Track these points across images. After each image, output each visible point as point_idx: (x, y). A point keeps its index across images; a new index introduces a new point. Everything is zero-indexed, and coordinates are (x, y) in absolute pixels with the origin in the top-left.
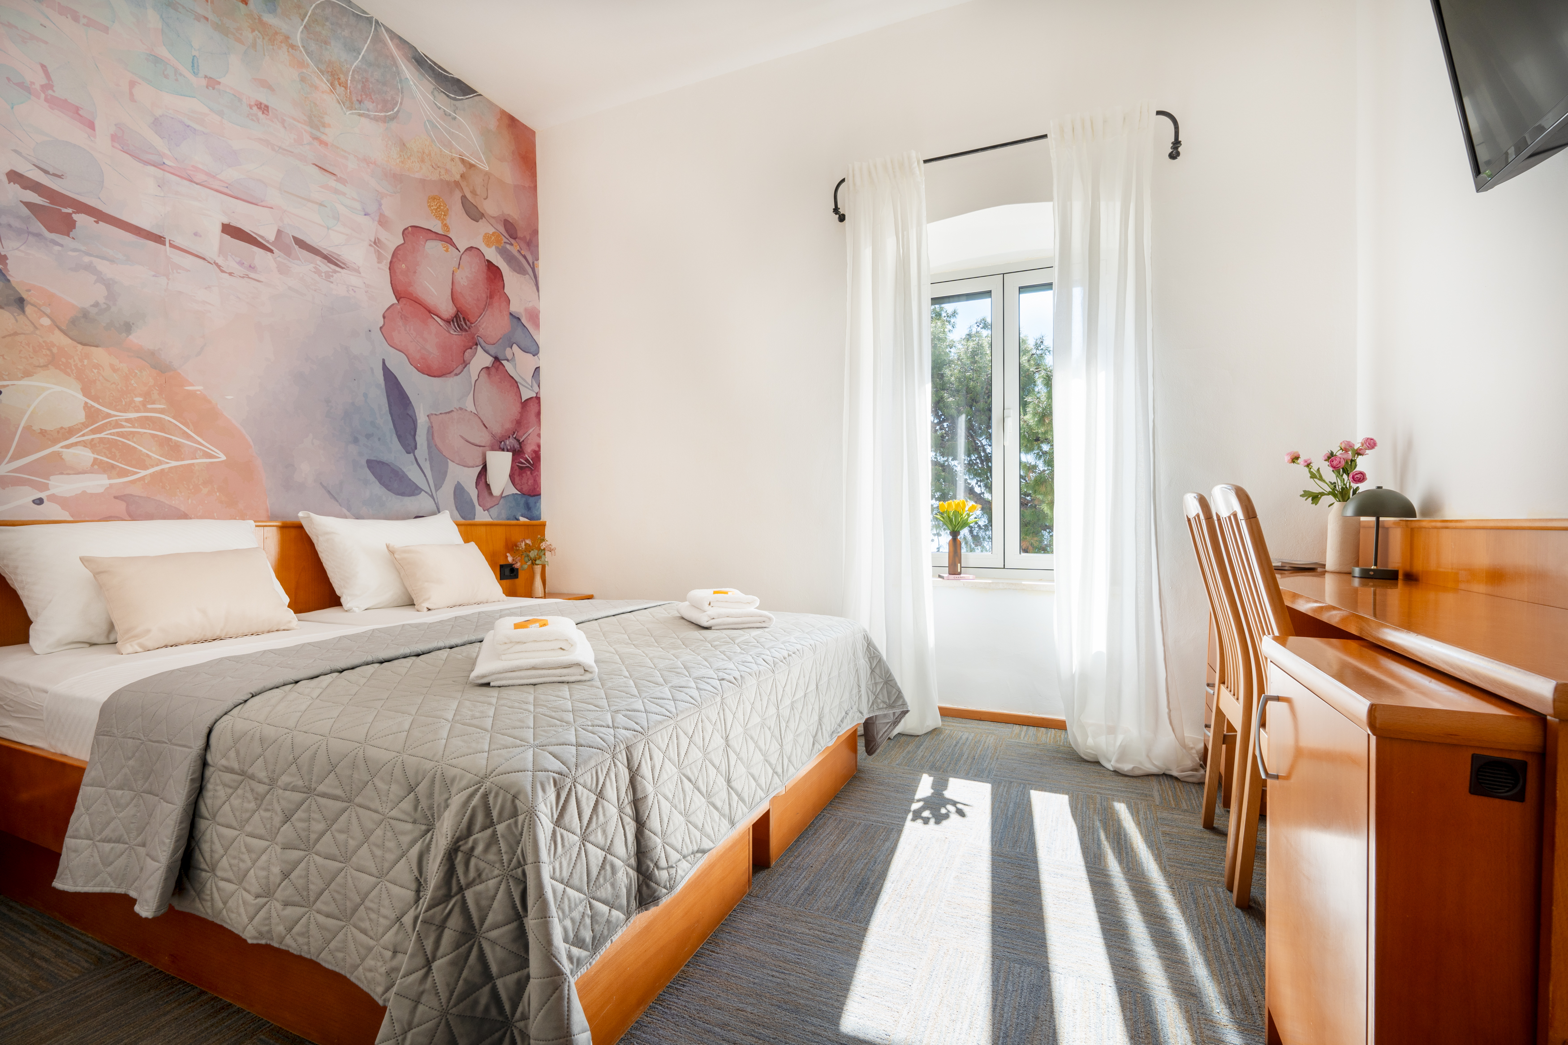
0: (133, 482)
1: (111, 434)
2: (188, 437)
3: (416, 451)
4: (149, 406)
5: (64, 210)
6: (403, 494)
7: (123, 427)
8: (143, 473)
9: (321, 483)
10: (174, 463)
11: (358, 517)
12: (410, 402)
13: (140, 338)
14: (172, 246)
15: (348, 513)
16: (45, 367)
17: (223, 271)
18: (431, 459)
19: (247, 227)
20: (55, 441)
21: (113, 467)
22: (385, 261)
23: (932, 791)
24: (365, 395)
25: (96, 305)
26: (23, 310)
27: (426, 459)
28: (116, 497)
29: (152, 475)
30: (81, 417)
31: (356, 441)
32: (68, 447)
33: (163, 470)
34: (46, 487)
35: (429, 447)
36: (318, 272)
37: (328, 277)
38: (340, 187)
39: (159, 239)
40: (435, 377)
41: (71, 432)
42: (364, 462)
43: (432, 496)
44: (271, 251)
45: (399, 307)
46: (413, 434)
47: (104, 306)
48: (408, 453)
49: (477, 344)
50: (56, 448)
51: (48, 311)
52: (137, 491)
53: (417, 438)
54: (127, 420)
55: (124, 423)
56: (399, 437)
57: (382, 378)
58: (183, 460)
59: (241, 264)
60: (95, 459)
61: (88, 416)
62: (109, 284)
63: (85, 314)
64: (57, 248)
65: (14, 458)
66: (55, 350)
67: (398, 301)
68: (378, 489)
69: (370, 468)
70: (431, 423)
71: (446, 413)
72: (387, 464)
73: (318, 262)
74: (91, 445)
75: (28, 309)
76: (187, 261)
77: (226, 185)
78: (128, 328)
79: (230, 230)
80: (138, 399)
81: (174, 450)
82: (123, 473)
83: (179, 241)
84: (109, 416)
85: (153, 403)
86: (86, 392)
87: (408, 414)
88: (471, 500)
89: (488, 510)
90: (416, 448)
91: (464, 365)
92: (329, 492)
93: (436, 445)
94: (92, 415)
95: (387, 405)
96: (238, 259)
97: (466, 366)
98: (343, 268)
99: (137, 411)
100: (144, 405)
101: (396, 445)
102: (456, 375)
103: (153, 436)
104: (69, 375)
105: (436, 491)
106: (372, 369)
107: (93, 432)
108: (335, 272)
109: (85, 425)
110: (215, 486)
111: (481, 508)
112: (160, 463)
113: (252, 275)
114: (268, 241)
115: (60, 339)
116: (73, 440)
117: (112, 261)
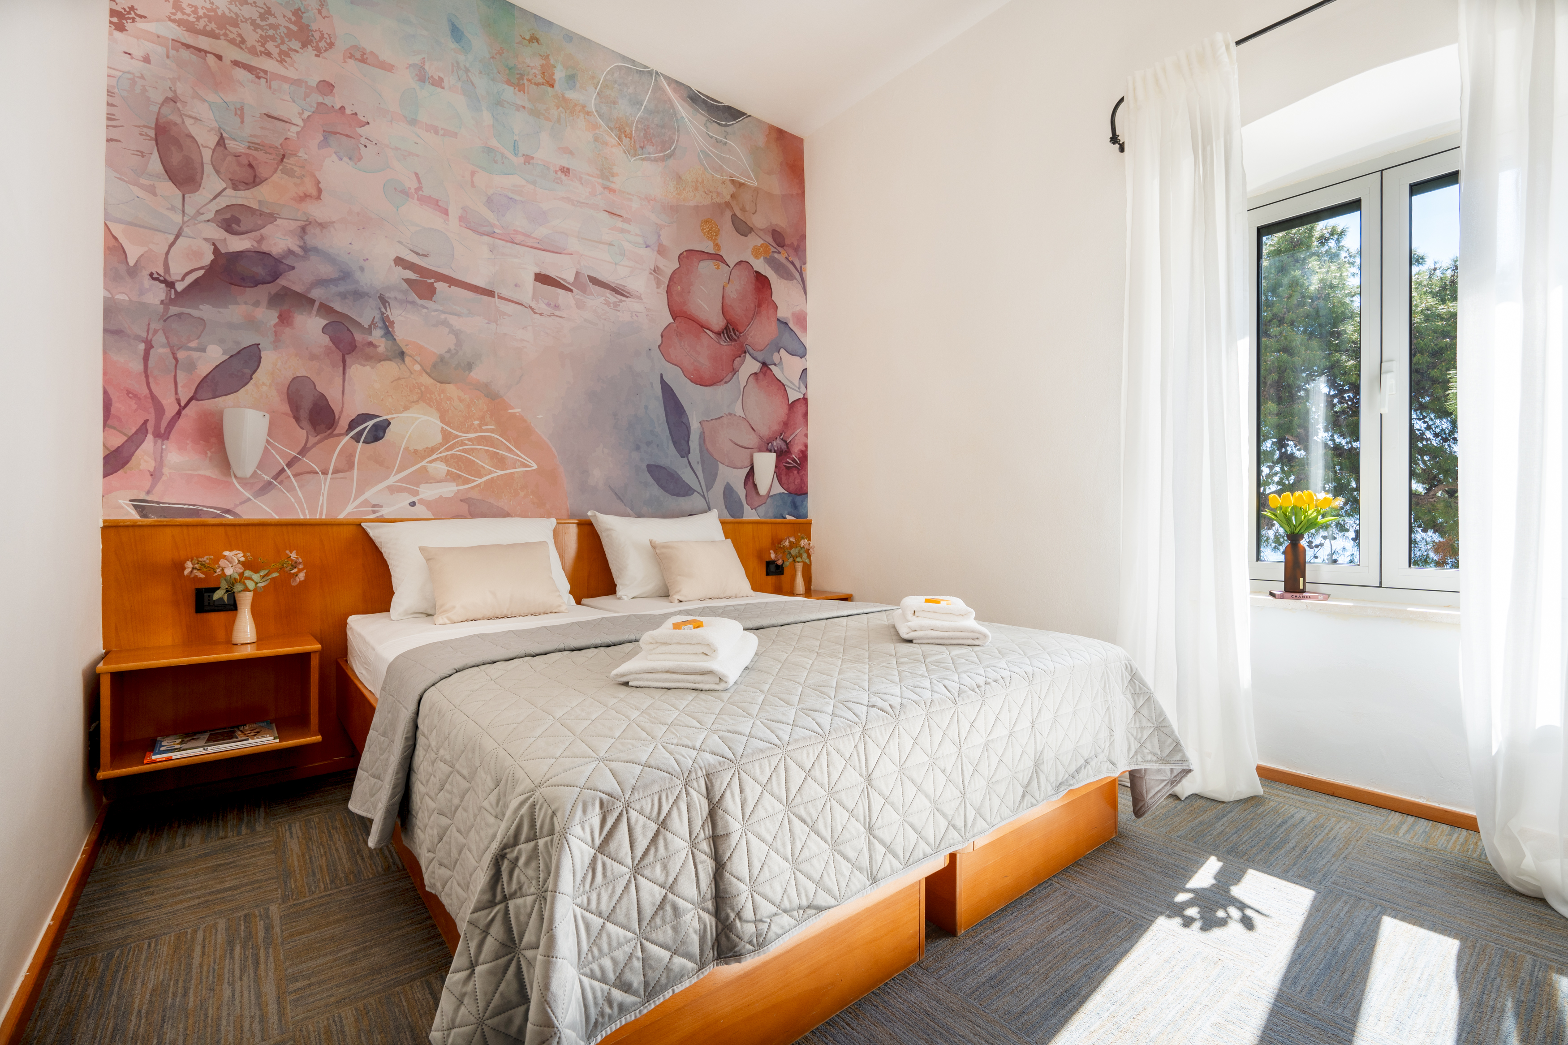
0: (473, 488)
1: (458, 451)
2: (510, 451)
3: (690, 456)
4: (484, 428)
5: (429, 281)
6: (678, 495)
7: (466, 445)
8: (480, 481)
9: (610, 486)
10: (500, 473)
11: (639, 515)
12: (685, 411)
13: (479, 374)
14: (500, 297)
15: (631, 512)
16: (417, 402)
17: (535, 313)
18: (703, 462)
19: (553, 274)
20: (423, 458)
21: (460, 476)
22: (663, 286)
23: (1213, 882)
24: (646, 407)
25: (449, 351)
26: (403, 360)
27: (698, 463)
28: (461, 500)
29: (486, 482)
30: (439, 438)
31: (638, 448)
32: (431, 462)
33: (493, 478)
34: (416, 493)
35: (701, 451)
36: (607, 303)
37: (616, 306)
38: (626, 226)
39: (490, 293)
40: (706, 386)
41: (432, 450)
42: (644, 467)
43: (704, 496)
44: (571, 291)
45: (675, 325)
46: (686, 439)
47: (454, 351)
48: (682, 457)
49: (745, 352)
50: (423, 463)
51: (418, 359)
52: (475, 495)
53: (691, 443)
54: (469, 440)
55: (467, 442)
56: (675, 443)
57: (660, 390)
58: (506, 469)
59: (548, 305)
60: (448, 471)
61: (443, 438)
62: (457, 334)
63: (442, 359)
64: (425, 311)
65: (398, 472)
66: (423, 389)
67: (674, 320)
68: (656, 490)
69: (649, 471)
70: (703, 429)
71: (716, 419)
72: (664, 468)
73: (608, 295)
74: (445, 460)
75: (407, 359)
76: (510, 308)
77: (538, 241)
78: (469, 367)
79: (542, 279)
80: (476, 422)
81: (500, 462)
82: (466, 481)
83: (505, 293)
84: (457, 436)
85: (486, 425)
86: (442, 420)
87: (682, 422)
88: (740, 499)
89: (755, 509)
90: (689, 453)
91: (733, 373)
92: (616, 494)
93: (707, 449)
94: (446, 436)
95: (664, 415)
96: (546, 301)
97: (735, 374)
98: (627, 297)
99: (476, 432)
100: (480, 427)
101: (672, 450)
102: (726, 383)
103: (486, 451)
104: (432, 407)
105: (707, 491)
106: (652, 384)
107: (447, 449)
108: (621, 301)
109: (442, 445)
110: (529, 490)
111: (749, 507)
112: (491, 472)
113: (557, 313)
114: (568, 283)
115: (426, 380)
116: (434, 456)
117: (459, 315)
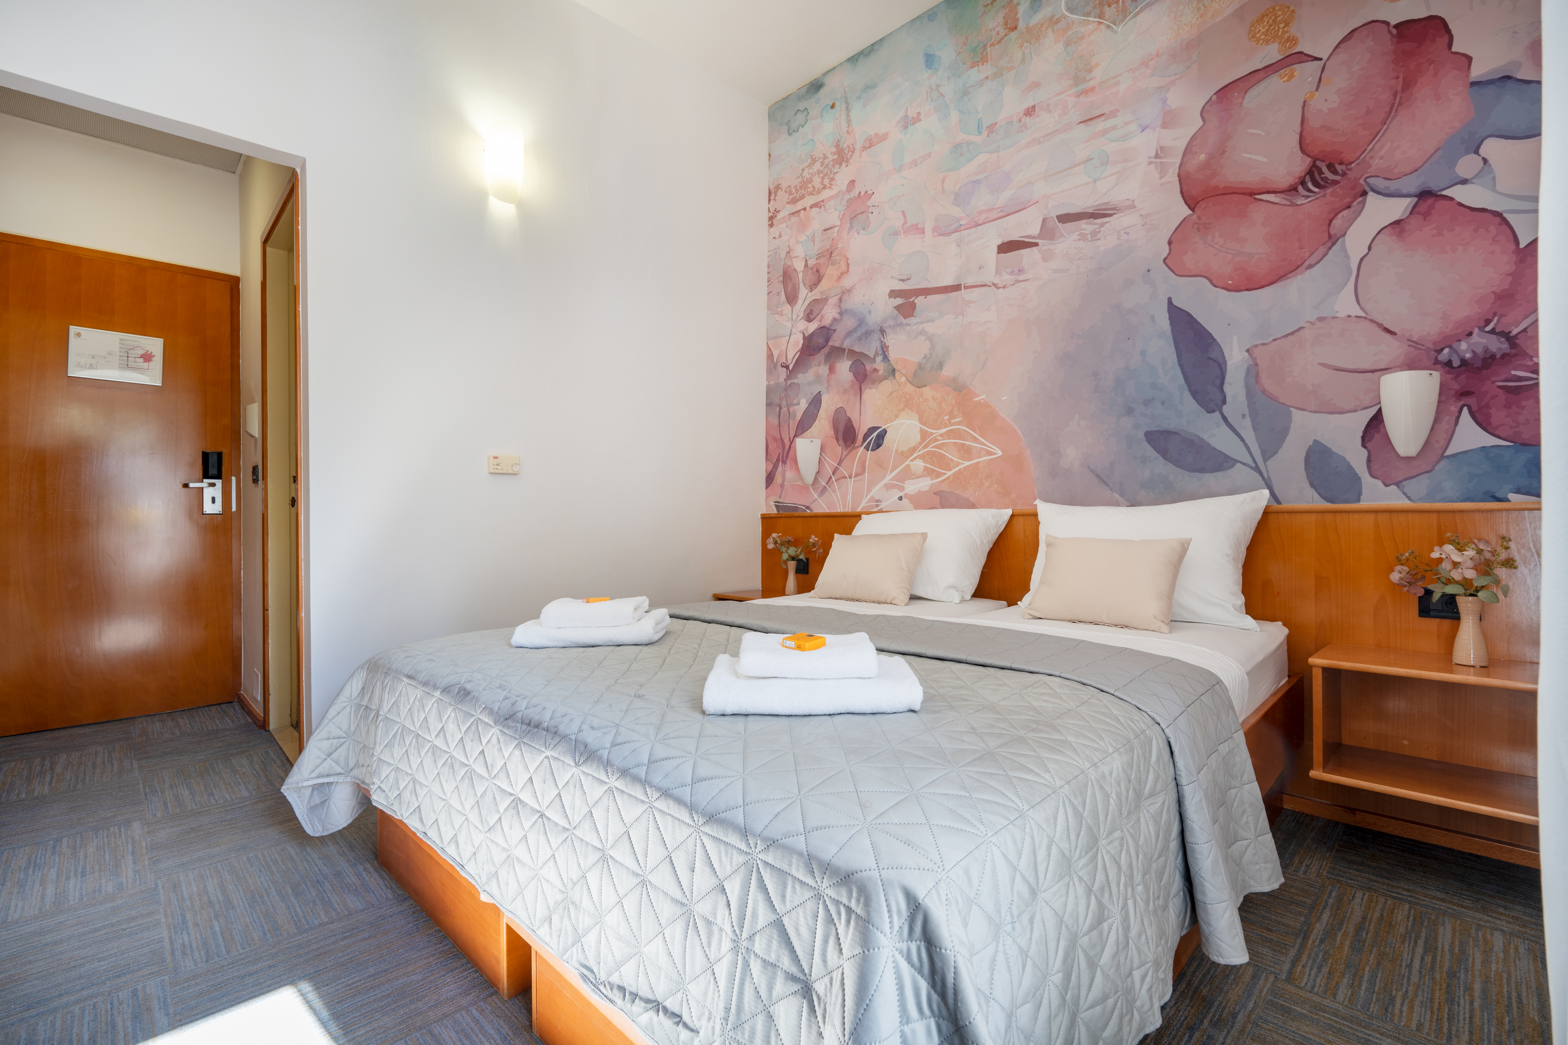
0: (943, 481)
1: (932, 447)
2: (975, 440)
3: (1225, 409)
4: (952, 421)
5: (911, 300)
6: (1202, 470)
7: (938, 440)
8: (949, 473)
9: (1089, 467)
10: (967, 463)
11: (1133, 504)
12: (1214, 340)
13: (948, 371)
14: (966, 288)
15: (1120, 499)
16: (903, 409)
17: (998, 288)
18: (1254, 413)
19: (1015, 236)
20: (907, 458)
21: (933, 471)
22: (1171, 171)
24: (1143, 353)
25: (925, 357)
26: (894, 376)
27: (1244, 416)
28: (935, 493)
29: (954, 474)
30: (918, 438)
31: (1130, 411)
32: (912, 460)
33: (960, 470)
34: (902, 489)
35: (1250, 396)
36: (1083, 237)
37: (1094, 234)
38: (1110, 123)
39: (956, 288)
40: (1262, 287)
41: (913, 450)
42: (1141, 435)
43: (1257, 469)
44: (1036, 244)
45: (1194, 217)
46: (1218, 382)
47: (928, 356)
48: (1210, 411)
49: (1364, 193)
50: (908, 462)
51: (904, 371)
52: (945, 487)
53: (1227, 388)
54: (941, 435)
55: (939, 438)
56: (1194, 394)
57: (1168, 322)
58: (972, 460)
59: (1012, 273)
60: (925, 466)
61: (922, 437)
62: (930, 338)
63: (920, 367)
64: (909, 327)
65: (892, 471)
66: (907, 397)
67: (1192, 209)
68: (1161, 467)
69: (1149, 441)
70: (1254, 360)
71: (1286, 336)
72: (1175, 433)
73: (1084, 226)
74: (922, 457)
75: (897, 374)
76: (974, 294)
77: (1000, 209)
78: (941, 365)
79: (1007, 247)
80: (946, 417)
81: (966, 452)
82: (939, 475)
83: (970, 281)
84: (932, 434)
85: (955, 418)
86: (921, 422)
87: (1210, 358)
88: (1350, 468)
89: (1397, 484)
90: (1224, 402)
91: (1329, 244)
92: (1098, 476)
93: (1264, 391)
94: (924, 435)
95: (1175, 356)
96: (1009, 270)
97: (1334, 244)
98: (1111, 215)
99: (946, 427)
100: (950, 421)
101: (1190, 404)
102: (1310, 267)
103: (955, 443)
104: (913, 411)
105: (1265, 460)
106: (1152, 318)
107: (925, 447)
108: (1102, 225)
109: (920, 444)
110: (994, 479)
111: (1379, 483)
112: (958, 464)
113: (1021, 278)
114: (1034, 237)
115: (910, 388)
116: (915, 455)
117: (932, 321)
